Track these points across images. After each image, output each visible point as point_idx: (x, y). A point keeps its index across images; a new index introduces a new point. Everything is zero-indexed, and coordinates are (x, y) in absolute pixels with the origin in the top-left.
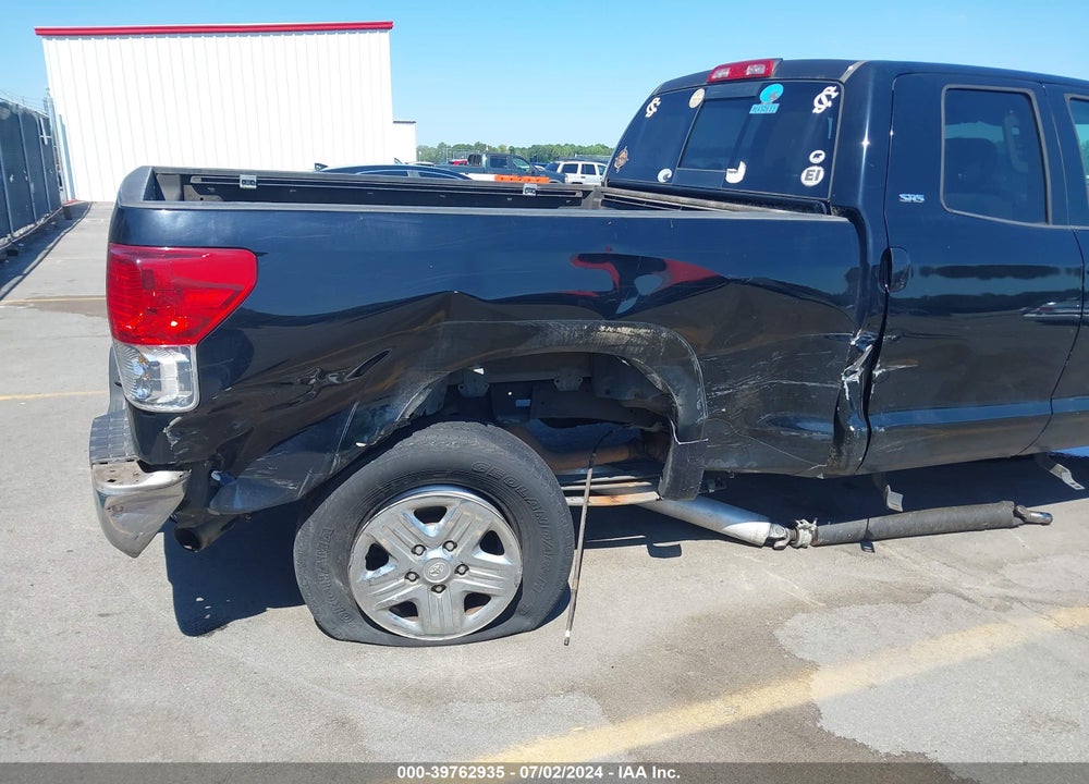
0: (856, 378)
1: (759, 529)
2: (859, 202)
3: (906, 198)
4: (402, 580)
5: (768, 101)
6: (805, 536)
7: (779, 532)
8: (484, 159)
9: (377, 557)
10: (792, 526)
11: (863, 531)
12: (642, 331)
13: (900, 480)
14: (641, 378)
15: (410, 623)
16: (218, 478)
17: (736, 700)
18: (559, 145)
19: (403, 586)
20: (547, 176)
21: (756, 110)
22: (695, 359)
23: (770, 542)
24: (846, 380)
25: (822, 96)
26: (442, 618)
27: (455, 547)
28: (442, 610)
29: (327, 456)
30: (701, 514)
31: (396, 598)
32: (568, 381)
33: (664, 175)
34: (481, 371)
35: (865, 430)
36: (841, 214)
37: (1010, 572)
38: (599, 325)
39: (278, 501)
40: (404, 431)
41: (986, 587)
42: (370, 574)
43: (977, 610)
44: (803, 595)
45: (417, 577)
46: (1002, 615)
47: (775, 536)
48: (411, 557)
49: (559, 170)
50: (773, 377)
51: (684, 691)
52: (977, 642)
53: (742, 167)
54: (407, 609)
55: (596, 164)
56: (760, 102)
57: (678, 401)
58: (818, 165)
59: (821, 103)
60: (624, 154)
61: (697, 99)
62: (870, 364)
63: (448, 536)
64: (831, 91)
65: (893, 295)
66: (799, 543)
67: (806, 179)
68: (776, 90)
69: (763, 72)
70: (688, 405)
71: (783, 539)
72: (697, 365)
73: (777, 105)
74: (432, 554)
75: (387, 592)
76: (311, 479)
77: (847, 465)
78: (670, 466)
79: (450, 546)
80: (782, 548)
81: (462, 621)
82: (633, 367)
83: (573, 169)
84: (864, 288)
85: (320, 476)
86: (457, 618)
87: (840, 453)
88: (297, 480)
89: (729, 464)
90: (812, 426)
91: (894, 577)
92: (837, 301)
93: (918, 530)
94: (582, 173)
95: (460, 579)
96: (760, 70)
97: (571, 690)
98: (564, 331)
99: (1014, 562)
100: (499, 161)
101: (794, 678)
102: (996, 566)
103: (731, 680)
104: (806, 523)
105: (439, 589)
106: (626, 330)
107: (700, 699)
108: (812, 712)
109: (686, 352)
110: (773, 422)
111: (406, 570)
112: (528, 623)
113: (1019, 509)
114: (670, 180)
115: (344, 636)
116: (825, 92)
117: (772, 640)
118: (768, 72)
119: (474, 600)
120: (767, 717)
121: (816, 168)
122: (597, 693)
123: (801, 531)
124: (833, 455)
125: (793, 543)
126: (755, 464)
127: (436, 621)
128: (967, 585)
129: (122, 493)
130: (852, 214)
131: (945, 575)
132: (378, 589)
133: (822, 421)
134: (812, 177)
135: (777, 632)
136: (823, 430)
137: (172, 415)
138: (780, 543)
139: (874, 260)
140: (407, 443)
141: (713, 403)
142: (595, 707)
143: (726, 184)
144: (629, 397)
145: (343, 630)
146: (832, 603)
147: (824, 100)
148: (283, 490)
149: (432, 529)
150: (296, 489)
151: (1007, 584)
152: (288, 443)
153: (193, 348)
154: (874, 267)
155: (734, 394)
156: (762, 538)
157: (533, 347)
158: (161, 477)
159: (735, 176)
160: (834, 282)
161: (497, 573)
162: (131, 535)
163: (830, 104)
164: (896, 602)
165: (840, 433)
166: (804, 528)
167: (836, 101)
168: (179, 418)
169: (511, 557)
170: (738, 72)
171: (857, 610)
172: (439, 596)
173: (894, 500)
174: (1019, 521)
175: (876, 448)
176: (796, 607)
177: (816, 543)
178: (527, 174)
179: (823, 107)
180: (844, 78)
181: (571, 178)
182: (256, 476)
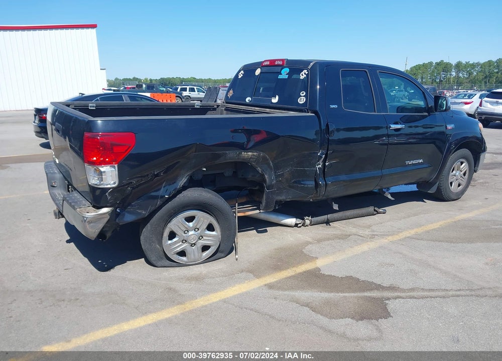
0: (320, 166)
1: (292, 221)
2: (318, 109)
3: (332, 106)
4: (181, 243)
5: (284, 74)
6: (308, 222)
7: (299, 221)
8: (144, 86)
9: (172, 235)
10: (303, 219)
11: (326, 219)
12: (255, 154)
13: (337, 200)
14: (254, 169)
15: (184, 259)
16: (119, 211)
17: (294, 269)
18: (173, 78)
19: (181, 245)
20: (174, 93)
21: (280, 77)
22: (271, 162)
23: (296, 225)
24: (318, 167)
25: (303, 73)
26: (194, 255)
27: (198, 229)
28: (194, 253)
29: (156, 201)
30: (273, 218)
31: (179, 249)
32: (228, 173)
33: (248, 99)
34: (205, 169)
35: (324, 183)
36: (312, 113)
37: (374, 228)
38: (242, 152)
39: (140, 217)
40: (179, 192)
41: (367, 232)
42: (170, 242)
43: (364, 239)
44: (310, 240)
45: (186, 241)
46: (372, 240)
47: (298, 223)
48: (184, 235)
49: (179, 90)
50: (295, 167)
51: (277, 268)
52: (365, 247)
53: (277, 97)
54: (182, 253)
55: (195, 88)
56: (281, 74)
57: (266, 177)
58: (304, 96)
59: (303, 76)
60: (231, 91)
61: (258, 72)
62: (324, 161)
63: (196, 226)
64: (305, 71)
65: (330, 138)
66: (306, 225)
67: (300, 101)
68: (286, 70)
69: (281, 63)
70: (269, 178)
71: (300, 224)
72: (271, 164)
73: (287, 76)
74: (191, 233)
75: (175, 248)
76: (150, 210)
77: (319, 196)
78: (264, 199)
79: (197, 230)
80: (300, 227)
81: (201, 255)
82: (252, 166)
83: (185, 90)
84: (321, 136)
85: (153, 208)
86: (200, 254)
87: (317, 192)
88: (145, 210)
89: (282, 198)
90: (307, 182)
91: (338, 232)
92: (313, 141)
93: (344, 218)
94: (189, 91)
95: (200, 241)
96: (280, 63)
97: (242, 271)
98: (232, 155)
99: (375, 225)
100: (151, 87)
101: (311, 262)
102: (369, 227)
103: (292, 264)
104: (307, 217)
105: (193, 245)
106: (250, 153)
107: (283, 270)
108: (318, 269)
109: (267, 160)
110: (295, 182)
111: (182, 239)
112: (223, 255)
113: (376, 208)
114: (251, 101)
115: (160, 265)
116: (304, 72)
117: (302, 252)
118: (283, 64)
119: (205, 248)
120: (305, 272)
121: (303, 98)
122: (250, 271)
123: (306, 220)
124: (315, 192)
125: (304, 225)
126: (291, 197)
127: (192, 257)
128: (361, 232)
129: (92, 216)
130: (315, 112)
131: (354, 230)
132: (173, 246)
133: (311, 181)
134: (302, 100)
135: (303, 250)
136: (311, 184)
137: (110, 188)
138: (299, 225)
139: (323, 127)
140: (181, 195)
141: (277, 177)
142: (252, 275)
143: (272, 103)
144: (250, 177)
145: (159, 264)
146: (319, 241)
147: (304, 74)
148: (140, 214)
149: (191, 224)
150: (144, 213)
151: (373, 231)
152: (142, 197)
153: (116, 166)
154: (324, 129)
155: (284, 173)
156: (293, 224)
157: (221, 161)
158: (105, 210)
159: (275, 100)
160: (311, 135)
161: (213, 238)
162: (94, 231)
163: (305, 76)
164: (339, 239)
165: (317, 185)
166: (307, 219)
167: (307, 75)
168: (111, 189)
169: (217, 232)
170: (272, 63)
171: (327, 243)
172: (194, 248)
173: (336, 207)
174: (376, 213)
175: (328, 188)
176: (308, 243)
177: (311, 224)
178: (165, 92)
179: (303, 77)
180: (309, 67)
181: (185, 94)
182: (132, 210)
